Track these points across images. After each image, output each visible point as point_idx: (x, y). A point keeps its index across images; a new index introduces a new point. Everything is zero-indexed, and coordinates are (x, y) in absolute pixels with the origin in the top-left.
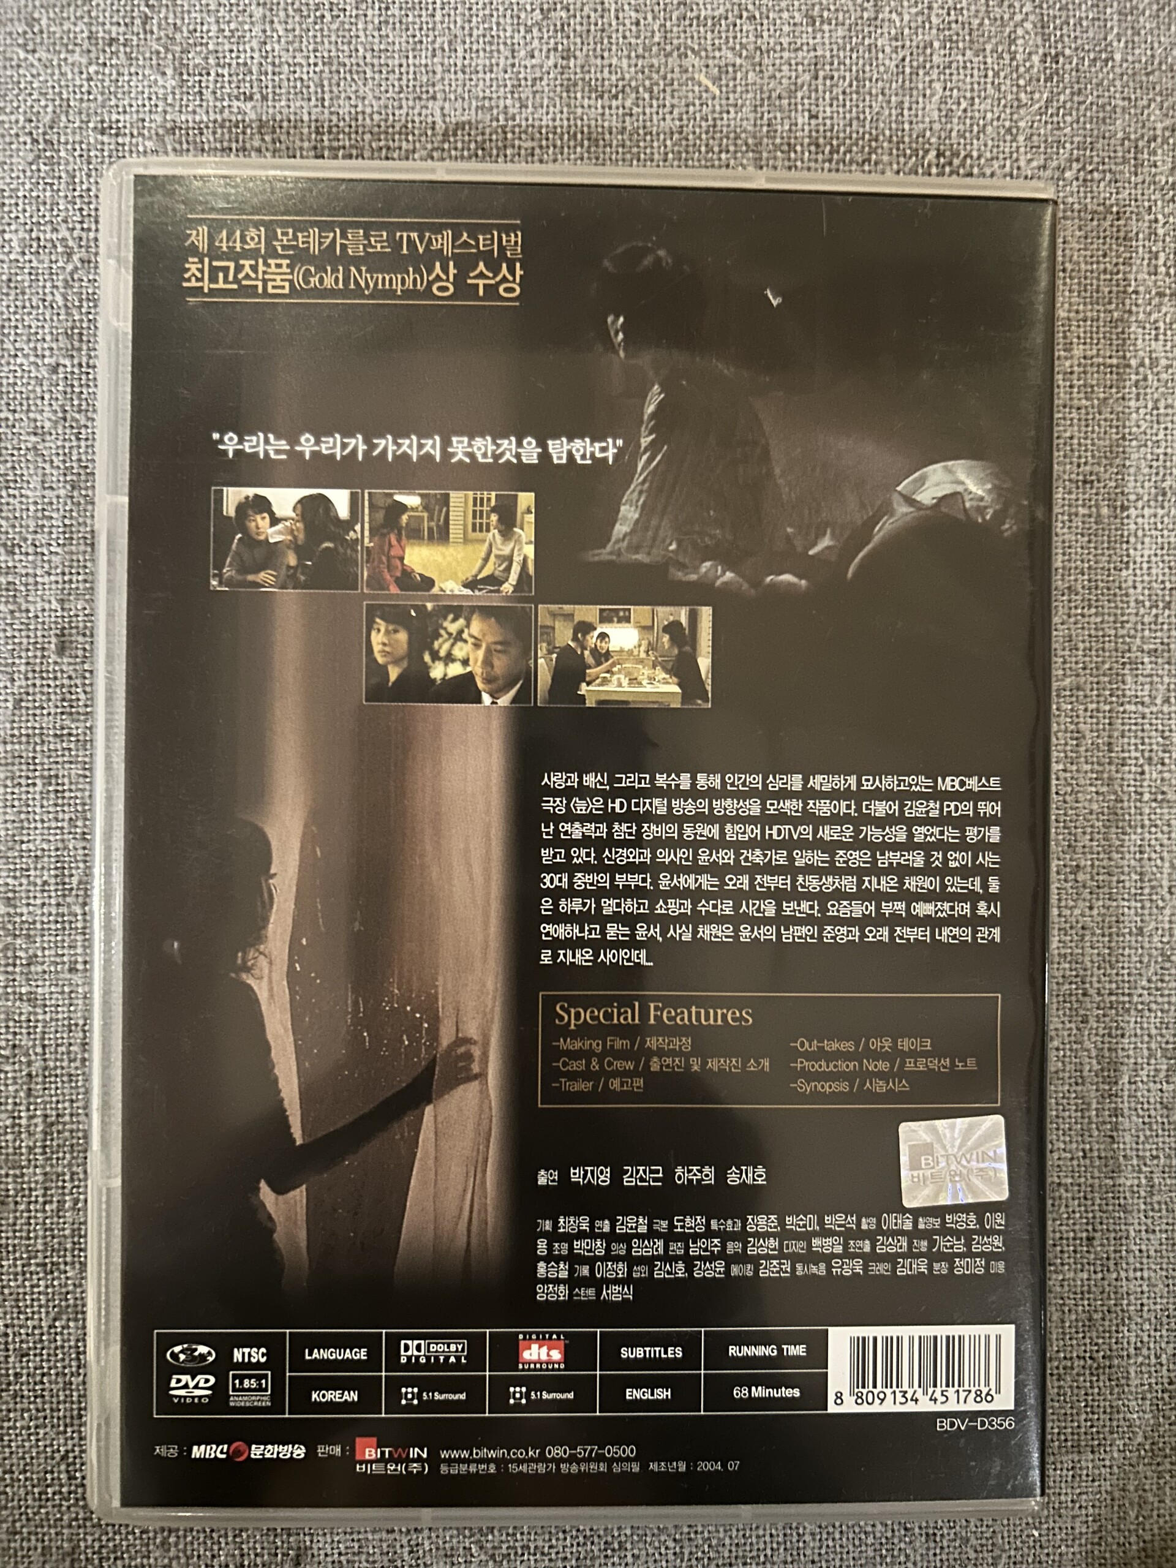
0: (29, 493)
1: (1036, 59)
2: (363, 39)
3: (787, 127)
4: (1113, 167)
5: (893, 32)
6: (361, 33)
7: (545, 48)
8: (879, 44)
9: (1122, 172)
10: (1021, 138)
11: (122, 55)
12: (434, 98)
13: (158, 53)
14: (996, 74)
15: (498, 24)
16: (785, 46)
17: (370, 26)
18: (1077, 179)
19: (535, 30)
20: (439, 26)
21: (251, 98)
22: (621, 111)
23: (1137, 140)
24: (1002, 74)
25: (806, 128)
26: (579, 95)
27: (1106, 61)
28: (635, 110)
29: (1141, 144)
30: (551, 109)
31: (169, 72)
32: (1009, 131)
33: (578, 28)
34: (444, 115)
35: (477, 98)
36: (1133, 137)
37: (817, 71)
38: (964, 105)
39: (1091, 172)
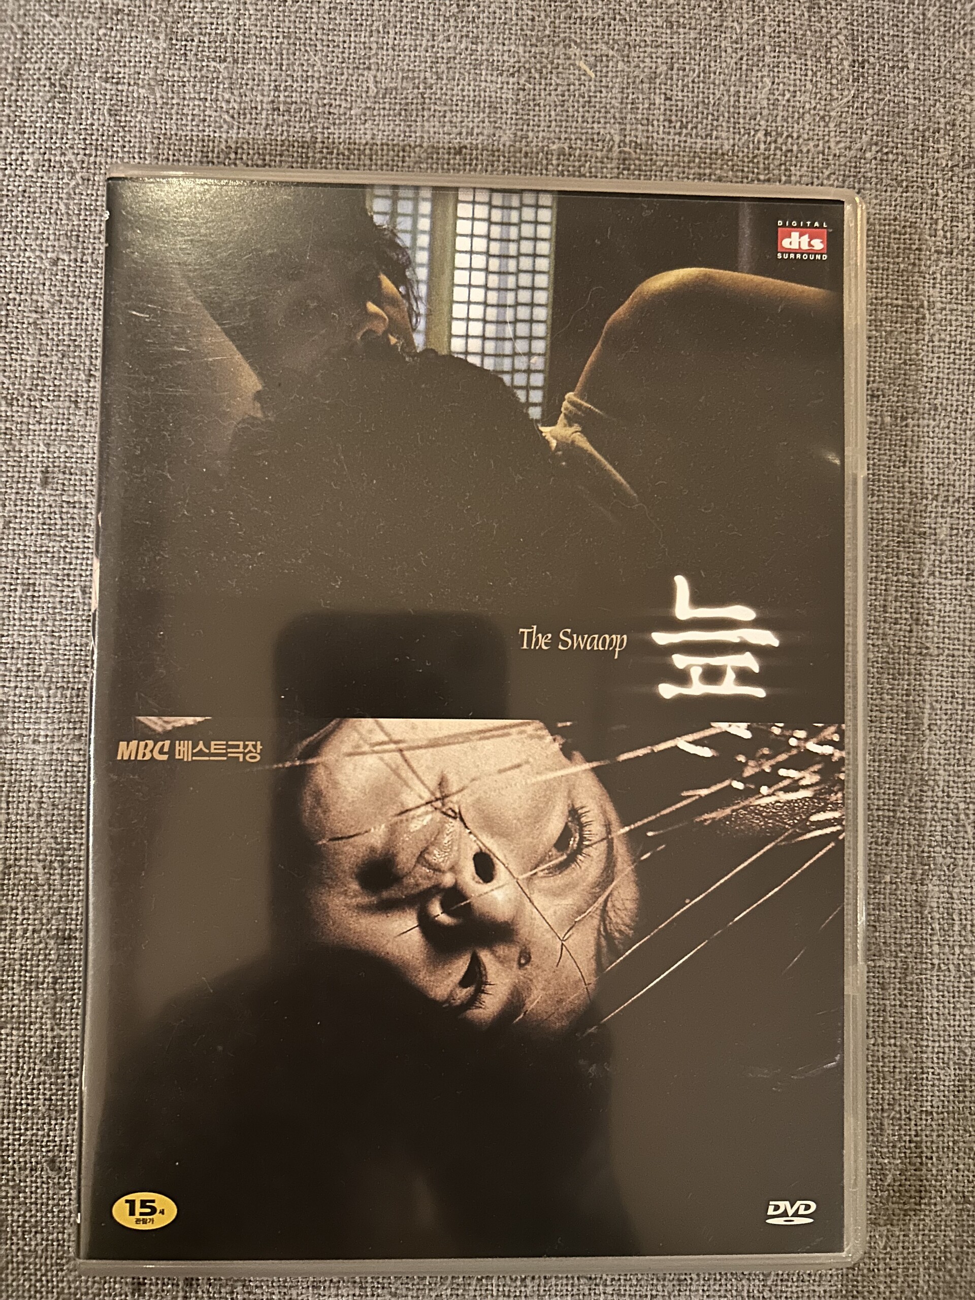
0: (28, 358)
1: (846, 63)
2: (316, 20)
3: (646, 106)
4: (905, 151)
5: (734, 37)
6: (314, 16)
7: (459, 34)
8: (723, 46)
9: (911, 155)
10: (832, 125)
11: (125, 23)
12: (369, 69)
13: (154, 22)
14: (814, 74)
15: (423, 14)
16: (649, 43)
17: (322, 11)
18: (875, 158)
19: (452, 20)
20: (376, 13)
21: (225, 61)
22: (516, 87)
23: (924, 131)
24: (819, 74)
25: (662, 107)
26: (484, 73)
27: (903, 68)
28: (528, 86)
29: (927, 134)
30: (462, 82)
31: (162, 37)
32: (823, 118)
33: (486, 21)
34: (376, 82)
35: (403, 70)
36: (921, 128)
37: (672, 64)
38: (788, 96)
39: (887, 153)
